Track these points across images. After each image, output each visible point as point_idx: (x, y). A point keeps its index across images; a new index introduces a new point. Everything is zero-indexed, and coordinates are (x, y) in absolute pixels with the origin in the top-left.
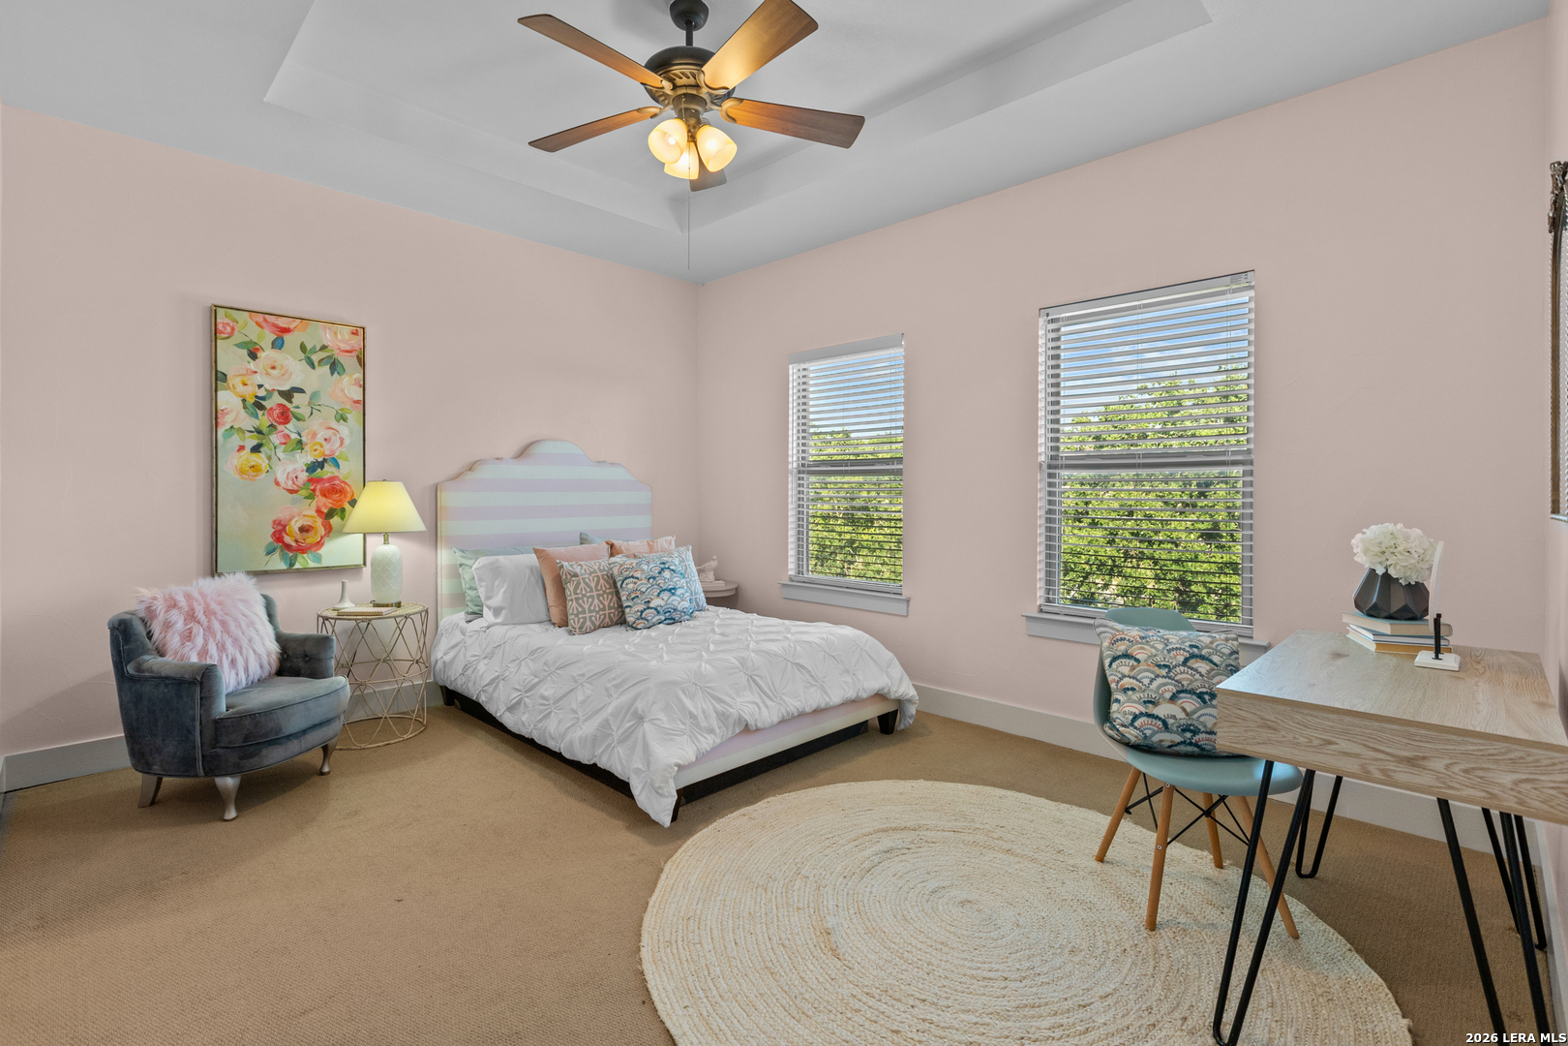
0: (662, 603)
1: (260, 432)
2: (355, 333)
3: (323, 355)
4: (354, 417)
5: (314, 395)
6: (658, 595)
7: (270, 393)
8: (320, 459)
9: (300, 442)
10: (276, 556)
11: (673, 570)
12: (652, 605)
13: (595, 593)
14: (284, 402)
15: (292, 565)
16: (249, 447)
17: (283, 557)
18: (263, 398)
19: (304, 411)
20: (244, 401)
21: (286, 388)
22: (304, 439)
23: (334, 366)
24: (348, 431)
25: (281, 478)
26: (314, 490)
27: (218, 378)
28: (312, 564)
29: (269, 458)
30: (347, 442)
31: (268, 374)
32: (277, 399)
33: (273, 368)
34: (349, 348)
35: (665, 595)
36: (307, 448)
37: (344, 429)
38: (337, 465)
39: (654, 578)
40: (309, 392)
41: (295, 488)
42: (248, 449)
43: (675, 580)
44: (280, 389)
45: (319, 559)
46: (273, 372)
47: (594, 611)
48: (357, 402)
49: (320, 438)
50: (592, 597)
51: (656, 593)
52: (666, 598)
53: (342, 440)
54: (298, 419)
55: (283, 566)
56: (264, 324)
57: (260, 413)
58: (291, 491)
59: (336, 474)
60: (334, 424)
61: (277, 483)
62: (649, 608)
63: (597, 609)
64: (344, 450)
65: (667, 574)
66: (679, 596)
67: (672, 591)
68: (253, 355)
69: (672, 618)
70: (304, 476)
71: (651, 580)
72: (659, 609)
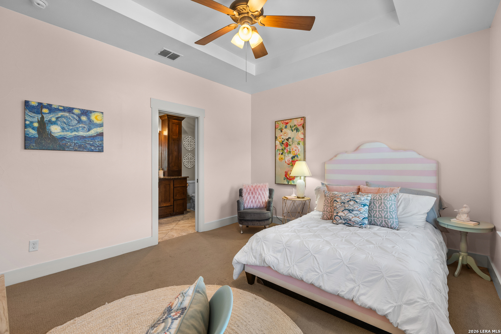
0: (344, 215)
1: (282, 150)
2: (302, 119)
3: (295, 127)
4: (302, 143)
5: (293, 139)
6: (342, 211)
7: (284, 139)
8: (294, 156)
9: (290, 151)
10: (286, 180)
11: (356, 202)
12: (339, 214)
13: (329, 205)
14: (287, 142)
15: (288, 183)
16: (281, 153)
17: (287, 181)
18: (283, 141)
19: (291, 143)
20: (280, 142)
21: (287, 138)
22: (291, 150)
23: (297, 130)
24: (300, 147)
25: (286, 161)
26: (293, 164)
27: (276, 138)
28: (292, 184)
29: (284, 156)
30: (300, 150)
31: (284, 135)
32: (286, 141)
33: (285, 133)
34: (300, 124)
35: (346, 212)
36: (291, 153)
37: (299, 147)
38: (298, 157)
39: (344, 203)
40: (292, 138)
41: (289, 163)
42: (281, 154)
43: (355, 206)
44: (286, 138)
45: (294, 182)
46: (285, 134)
47: (328, 212)
48: (302, 139)
49: (294, 150)
50: (328, 206)
51: (342, 210)
52: (346, 213)
53: (299, 150)
54: (290, 145)
55: (287, 183)
56: (283, 123)
57: (283, 145)
58: (288, 164)
59: (298, 159)
60: (297, 146)
61: (286, 162)
62: (337, 215)
63: (329, 211)
64: (299, 153)
65: (352, 203)
66: (353, 214)
67: (350, 211)
68: (281, 131)
69: (348, 223)
70: (291, 160)
71: (342, 204)
72: (342, 217)
